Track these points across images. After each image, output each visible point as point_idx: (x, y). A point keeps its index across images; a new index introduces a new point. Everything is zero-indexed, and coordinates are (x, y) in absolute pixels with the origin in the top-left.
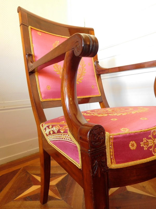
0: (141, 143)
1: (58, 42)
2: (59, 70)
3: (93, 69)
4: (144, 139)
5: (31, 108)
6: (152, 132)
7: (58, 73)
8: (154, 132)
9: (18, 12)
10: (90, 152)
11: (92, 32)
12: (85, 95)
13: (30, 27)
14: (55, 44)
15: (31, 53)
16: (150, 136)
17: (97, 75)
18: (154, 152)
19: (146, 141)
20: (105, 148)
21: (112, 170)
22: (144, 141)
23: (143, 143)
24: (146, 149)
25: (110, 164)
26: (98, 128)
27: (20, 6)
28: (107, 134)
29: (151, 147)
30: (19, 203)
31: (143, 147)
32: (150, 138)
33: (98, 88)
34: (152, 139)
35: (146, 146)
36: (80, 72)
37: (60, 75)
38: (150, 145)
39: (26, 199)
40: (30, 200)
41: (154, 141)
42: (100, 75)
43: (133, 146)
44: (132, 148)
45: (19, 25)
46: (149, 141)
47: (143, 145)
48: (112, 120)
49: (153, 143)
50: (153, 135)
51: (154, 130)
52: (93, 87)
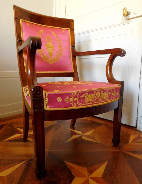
0: (65, 99)
1: (43, 30)
2: (41, 51)
3: (70, 52)
4: (67, 97)
5: (19, 78)
6: (73, 93)
7: (40, 54)
8: (74, 94)
9: (13, 9)
10: (33, 99)
11: (72, 22)
12: (61, 71)
13: (21, 20)
14: (40, 32)
15: (21, 39)
16: (71, 96)
17: (72, 56)
18: (73, 105)
19: (68, 98)
20: (43, 99)
21: (47, 111)
22: (67, 98)
23: (66, 99)
24: (68, 103)
25: (46, 108)
26: (38, 88)
27: (15, 5)
28: (44, 92)
29: (71, 102)
30: (6, 143)
31: (66, 102)
32: (71, 97)
33: (72, 67)
34: (72, 98)
35: (68, 101)
36: (58, 54)
37: (42, 55)
38: (70, 101)
39: (10, 141)
40: (14, 142)
41: (74, 99)
42: (75, 56)
43: (59, 100)
44: (59, 101)
45: (14, 18)
46: (70, 98)
47: (66, 100)
48: (57, 86)
49: (73, 100)
50: (73, 95)
51: (74, 93)
52: (68, 65)
